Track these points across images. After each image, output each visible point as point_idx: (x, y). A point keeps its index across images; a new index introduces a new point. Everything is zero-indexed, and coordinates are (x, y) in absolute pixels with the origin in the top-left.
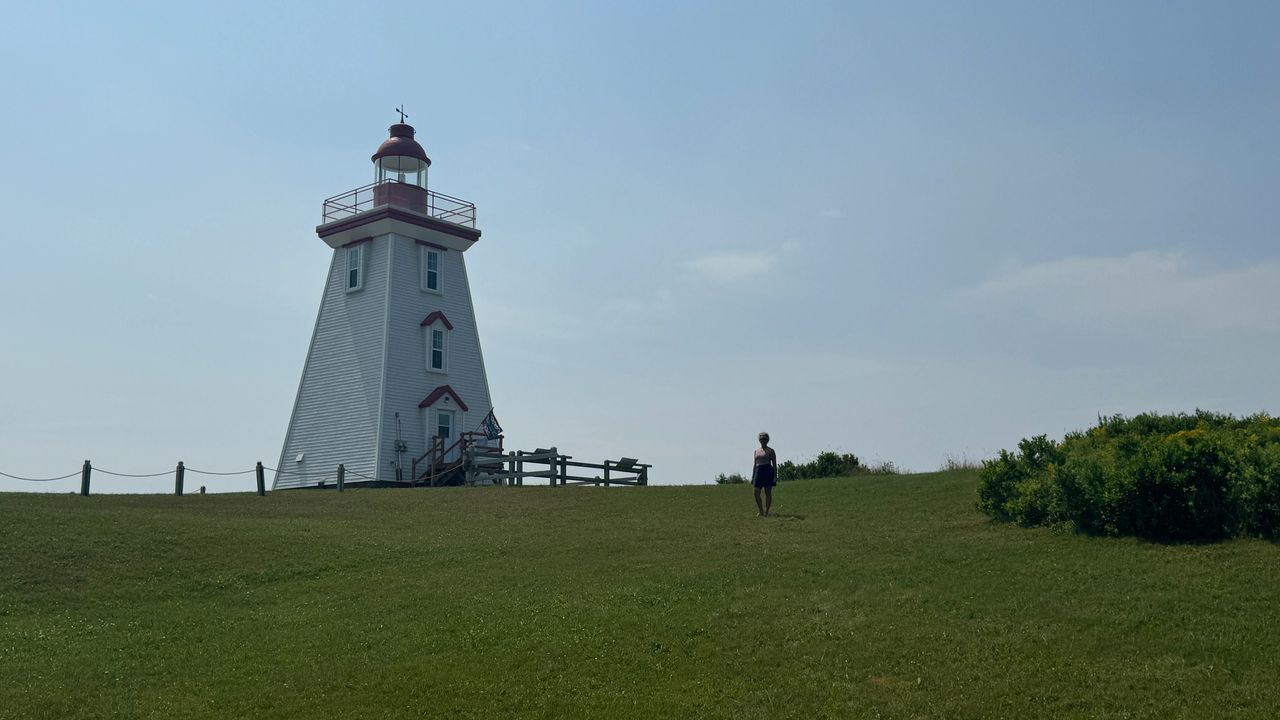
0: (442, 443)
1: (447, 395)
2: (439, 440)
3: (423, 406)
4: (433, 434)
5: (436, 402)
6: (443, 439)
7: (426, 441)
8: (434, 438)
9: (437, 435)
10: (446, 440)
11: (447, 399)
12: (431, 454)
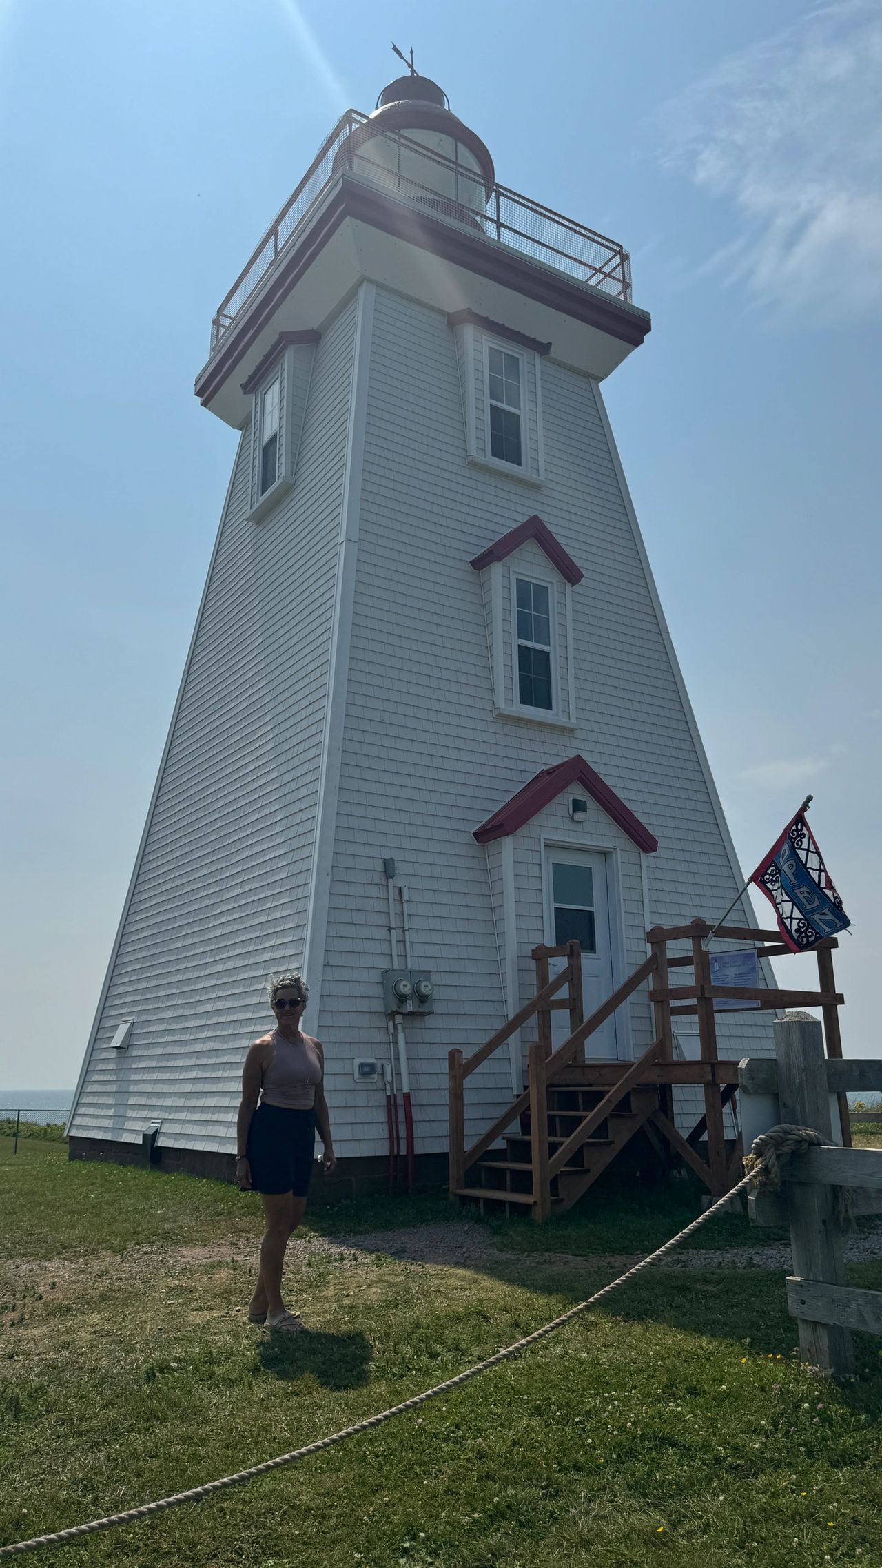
0: (573, 976)
1: (576, 792)
2: (558, 964)
3: (488, 834)
4: (536, 939)
5: (539, 819)
6: (573, 956)
7: (510, 968)
8: (541, 955)
9: (550, 941)
10: (587, 961)
11: (578, 806)
12: (534, 1020)
